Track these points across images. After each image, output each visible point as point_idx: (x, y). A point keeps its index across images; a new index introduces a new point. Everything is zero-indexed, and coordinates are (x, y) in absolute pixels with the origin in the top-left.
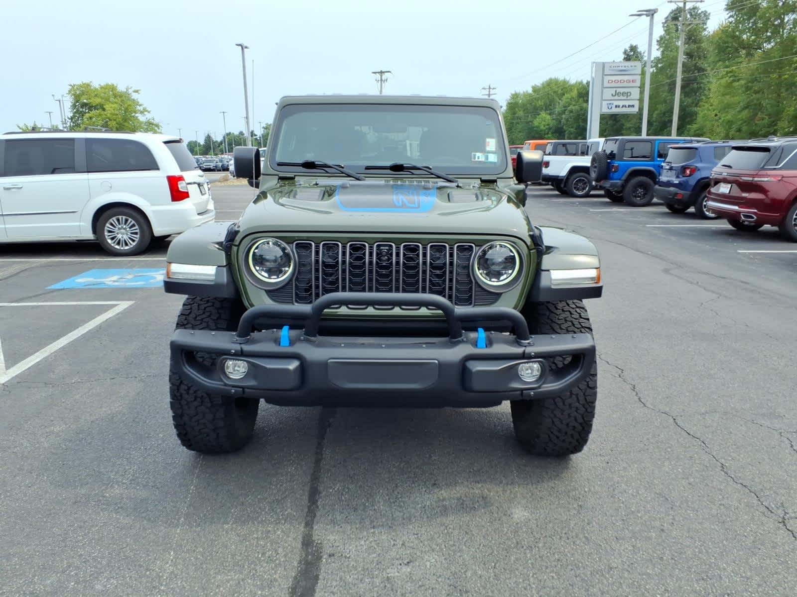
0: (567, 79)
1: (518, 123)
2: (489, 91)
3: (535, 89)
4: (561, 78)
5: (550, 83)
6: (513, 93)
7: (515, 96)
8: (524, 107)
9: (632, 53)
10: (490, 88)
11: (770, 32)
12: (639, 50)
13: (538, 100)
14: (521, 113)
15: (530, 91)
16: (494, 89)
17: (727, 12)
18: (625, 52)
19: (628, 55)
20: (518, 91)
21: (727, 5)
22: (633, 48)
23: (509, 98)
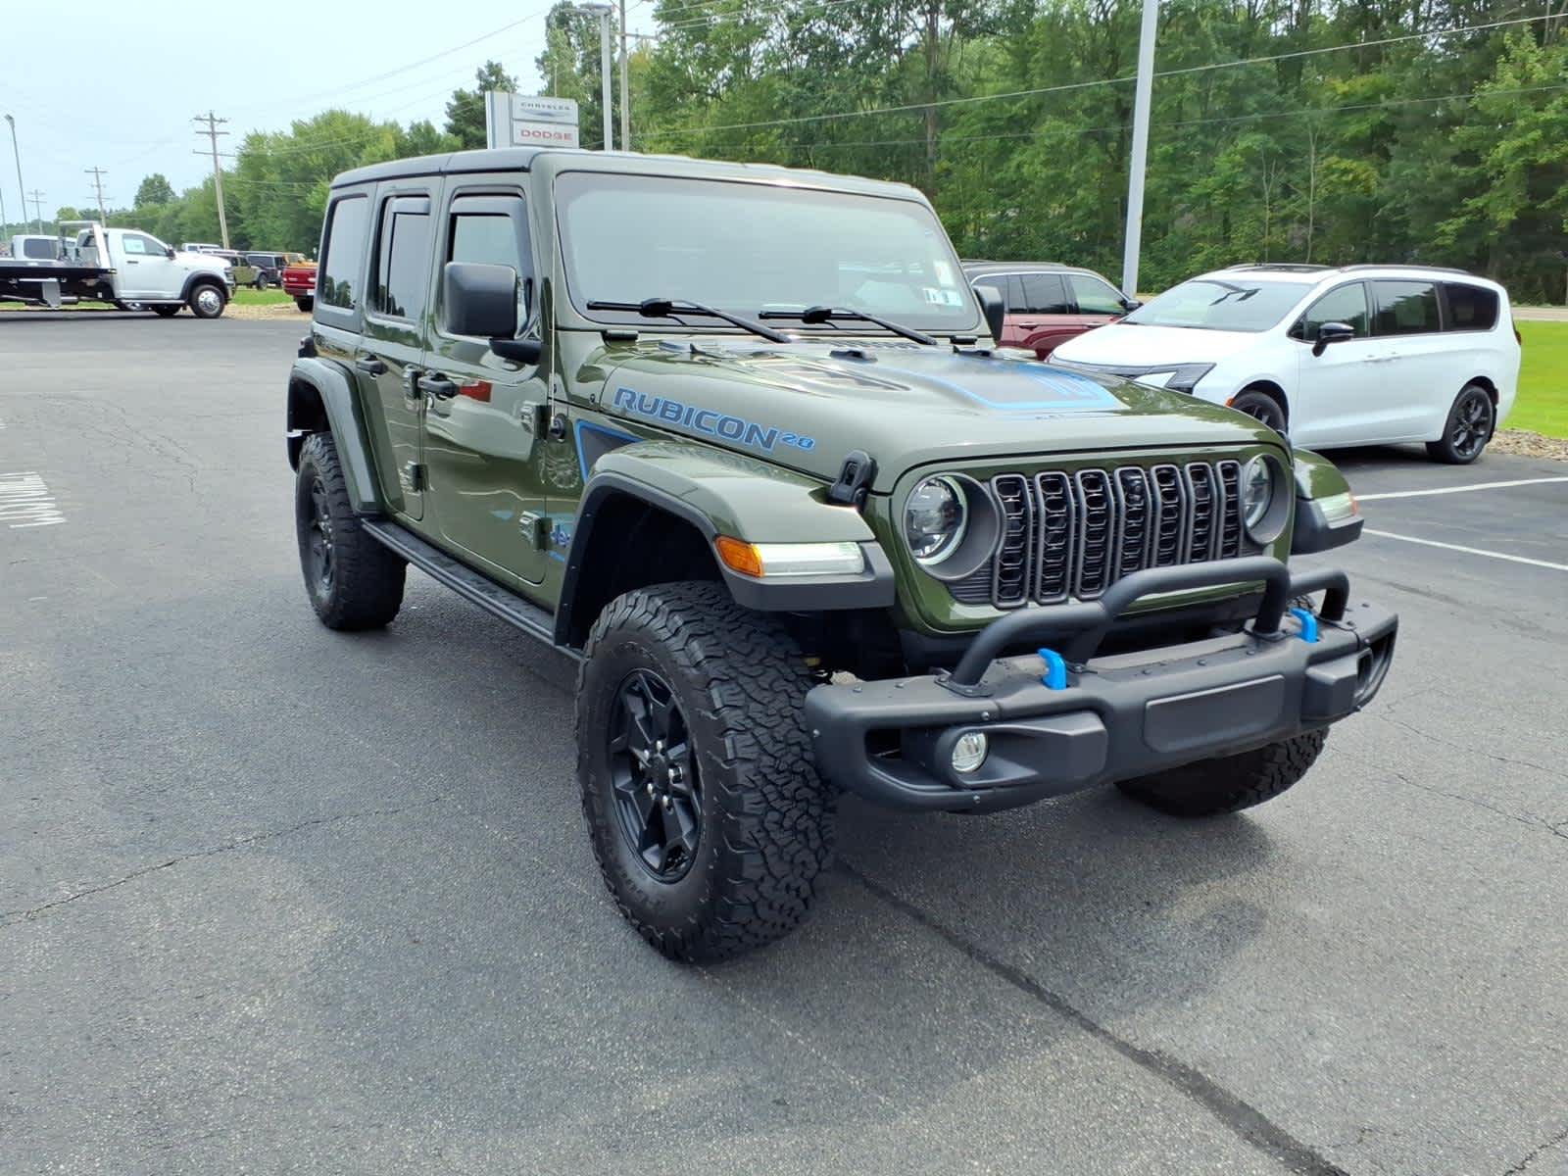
0: (366, 115)
1: (269, 198)
2: (212, 127)
3: (300, 129)
4: (354, 112)
5: (331, 119)
6: (251, 133)
7: (256, 140)
8: (281, 165)
9: (493, 78)
10: (212, 119)
11: (730, 69)
12: (505, 74)
13: (309, 154)
14: (274, 178)
15: (289, 132)
16: (221, 121)
17: (658, 23)
18: (480, 75)
19: (486, 81)
20: (261, 131)
21: (656, 10)
22: (495, 70)
23: (244, 143)
